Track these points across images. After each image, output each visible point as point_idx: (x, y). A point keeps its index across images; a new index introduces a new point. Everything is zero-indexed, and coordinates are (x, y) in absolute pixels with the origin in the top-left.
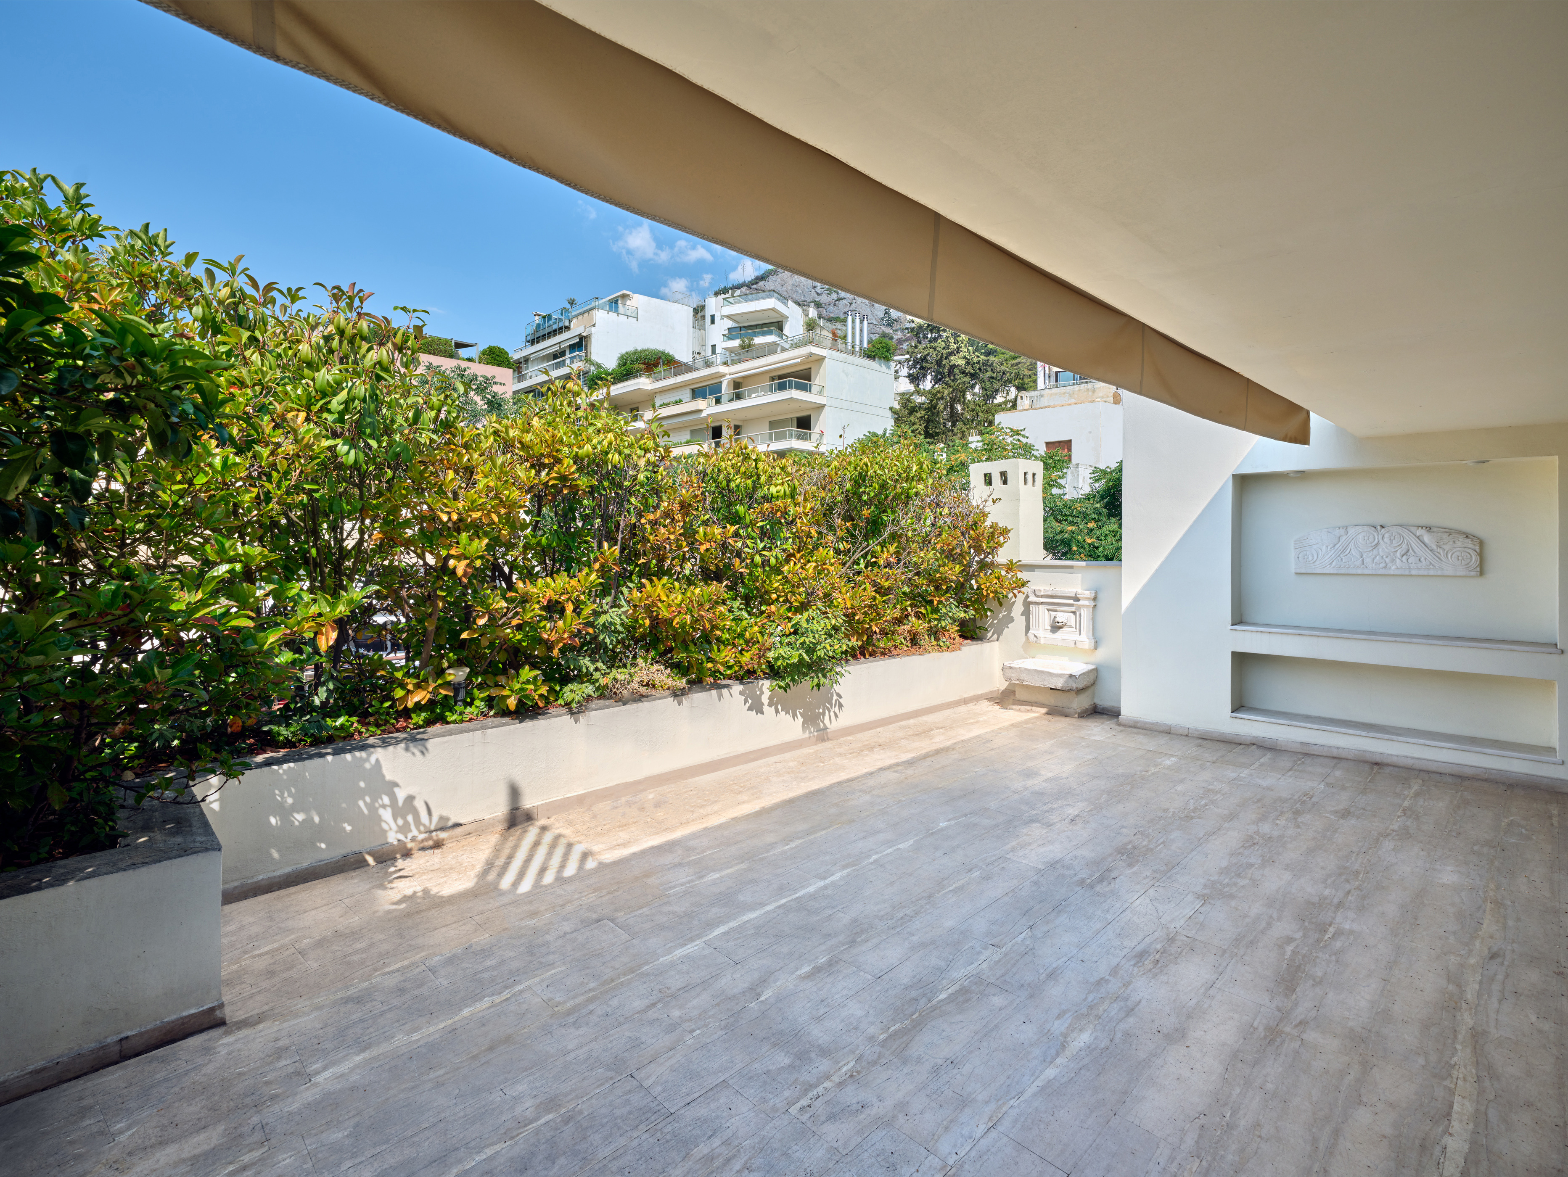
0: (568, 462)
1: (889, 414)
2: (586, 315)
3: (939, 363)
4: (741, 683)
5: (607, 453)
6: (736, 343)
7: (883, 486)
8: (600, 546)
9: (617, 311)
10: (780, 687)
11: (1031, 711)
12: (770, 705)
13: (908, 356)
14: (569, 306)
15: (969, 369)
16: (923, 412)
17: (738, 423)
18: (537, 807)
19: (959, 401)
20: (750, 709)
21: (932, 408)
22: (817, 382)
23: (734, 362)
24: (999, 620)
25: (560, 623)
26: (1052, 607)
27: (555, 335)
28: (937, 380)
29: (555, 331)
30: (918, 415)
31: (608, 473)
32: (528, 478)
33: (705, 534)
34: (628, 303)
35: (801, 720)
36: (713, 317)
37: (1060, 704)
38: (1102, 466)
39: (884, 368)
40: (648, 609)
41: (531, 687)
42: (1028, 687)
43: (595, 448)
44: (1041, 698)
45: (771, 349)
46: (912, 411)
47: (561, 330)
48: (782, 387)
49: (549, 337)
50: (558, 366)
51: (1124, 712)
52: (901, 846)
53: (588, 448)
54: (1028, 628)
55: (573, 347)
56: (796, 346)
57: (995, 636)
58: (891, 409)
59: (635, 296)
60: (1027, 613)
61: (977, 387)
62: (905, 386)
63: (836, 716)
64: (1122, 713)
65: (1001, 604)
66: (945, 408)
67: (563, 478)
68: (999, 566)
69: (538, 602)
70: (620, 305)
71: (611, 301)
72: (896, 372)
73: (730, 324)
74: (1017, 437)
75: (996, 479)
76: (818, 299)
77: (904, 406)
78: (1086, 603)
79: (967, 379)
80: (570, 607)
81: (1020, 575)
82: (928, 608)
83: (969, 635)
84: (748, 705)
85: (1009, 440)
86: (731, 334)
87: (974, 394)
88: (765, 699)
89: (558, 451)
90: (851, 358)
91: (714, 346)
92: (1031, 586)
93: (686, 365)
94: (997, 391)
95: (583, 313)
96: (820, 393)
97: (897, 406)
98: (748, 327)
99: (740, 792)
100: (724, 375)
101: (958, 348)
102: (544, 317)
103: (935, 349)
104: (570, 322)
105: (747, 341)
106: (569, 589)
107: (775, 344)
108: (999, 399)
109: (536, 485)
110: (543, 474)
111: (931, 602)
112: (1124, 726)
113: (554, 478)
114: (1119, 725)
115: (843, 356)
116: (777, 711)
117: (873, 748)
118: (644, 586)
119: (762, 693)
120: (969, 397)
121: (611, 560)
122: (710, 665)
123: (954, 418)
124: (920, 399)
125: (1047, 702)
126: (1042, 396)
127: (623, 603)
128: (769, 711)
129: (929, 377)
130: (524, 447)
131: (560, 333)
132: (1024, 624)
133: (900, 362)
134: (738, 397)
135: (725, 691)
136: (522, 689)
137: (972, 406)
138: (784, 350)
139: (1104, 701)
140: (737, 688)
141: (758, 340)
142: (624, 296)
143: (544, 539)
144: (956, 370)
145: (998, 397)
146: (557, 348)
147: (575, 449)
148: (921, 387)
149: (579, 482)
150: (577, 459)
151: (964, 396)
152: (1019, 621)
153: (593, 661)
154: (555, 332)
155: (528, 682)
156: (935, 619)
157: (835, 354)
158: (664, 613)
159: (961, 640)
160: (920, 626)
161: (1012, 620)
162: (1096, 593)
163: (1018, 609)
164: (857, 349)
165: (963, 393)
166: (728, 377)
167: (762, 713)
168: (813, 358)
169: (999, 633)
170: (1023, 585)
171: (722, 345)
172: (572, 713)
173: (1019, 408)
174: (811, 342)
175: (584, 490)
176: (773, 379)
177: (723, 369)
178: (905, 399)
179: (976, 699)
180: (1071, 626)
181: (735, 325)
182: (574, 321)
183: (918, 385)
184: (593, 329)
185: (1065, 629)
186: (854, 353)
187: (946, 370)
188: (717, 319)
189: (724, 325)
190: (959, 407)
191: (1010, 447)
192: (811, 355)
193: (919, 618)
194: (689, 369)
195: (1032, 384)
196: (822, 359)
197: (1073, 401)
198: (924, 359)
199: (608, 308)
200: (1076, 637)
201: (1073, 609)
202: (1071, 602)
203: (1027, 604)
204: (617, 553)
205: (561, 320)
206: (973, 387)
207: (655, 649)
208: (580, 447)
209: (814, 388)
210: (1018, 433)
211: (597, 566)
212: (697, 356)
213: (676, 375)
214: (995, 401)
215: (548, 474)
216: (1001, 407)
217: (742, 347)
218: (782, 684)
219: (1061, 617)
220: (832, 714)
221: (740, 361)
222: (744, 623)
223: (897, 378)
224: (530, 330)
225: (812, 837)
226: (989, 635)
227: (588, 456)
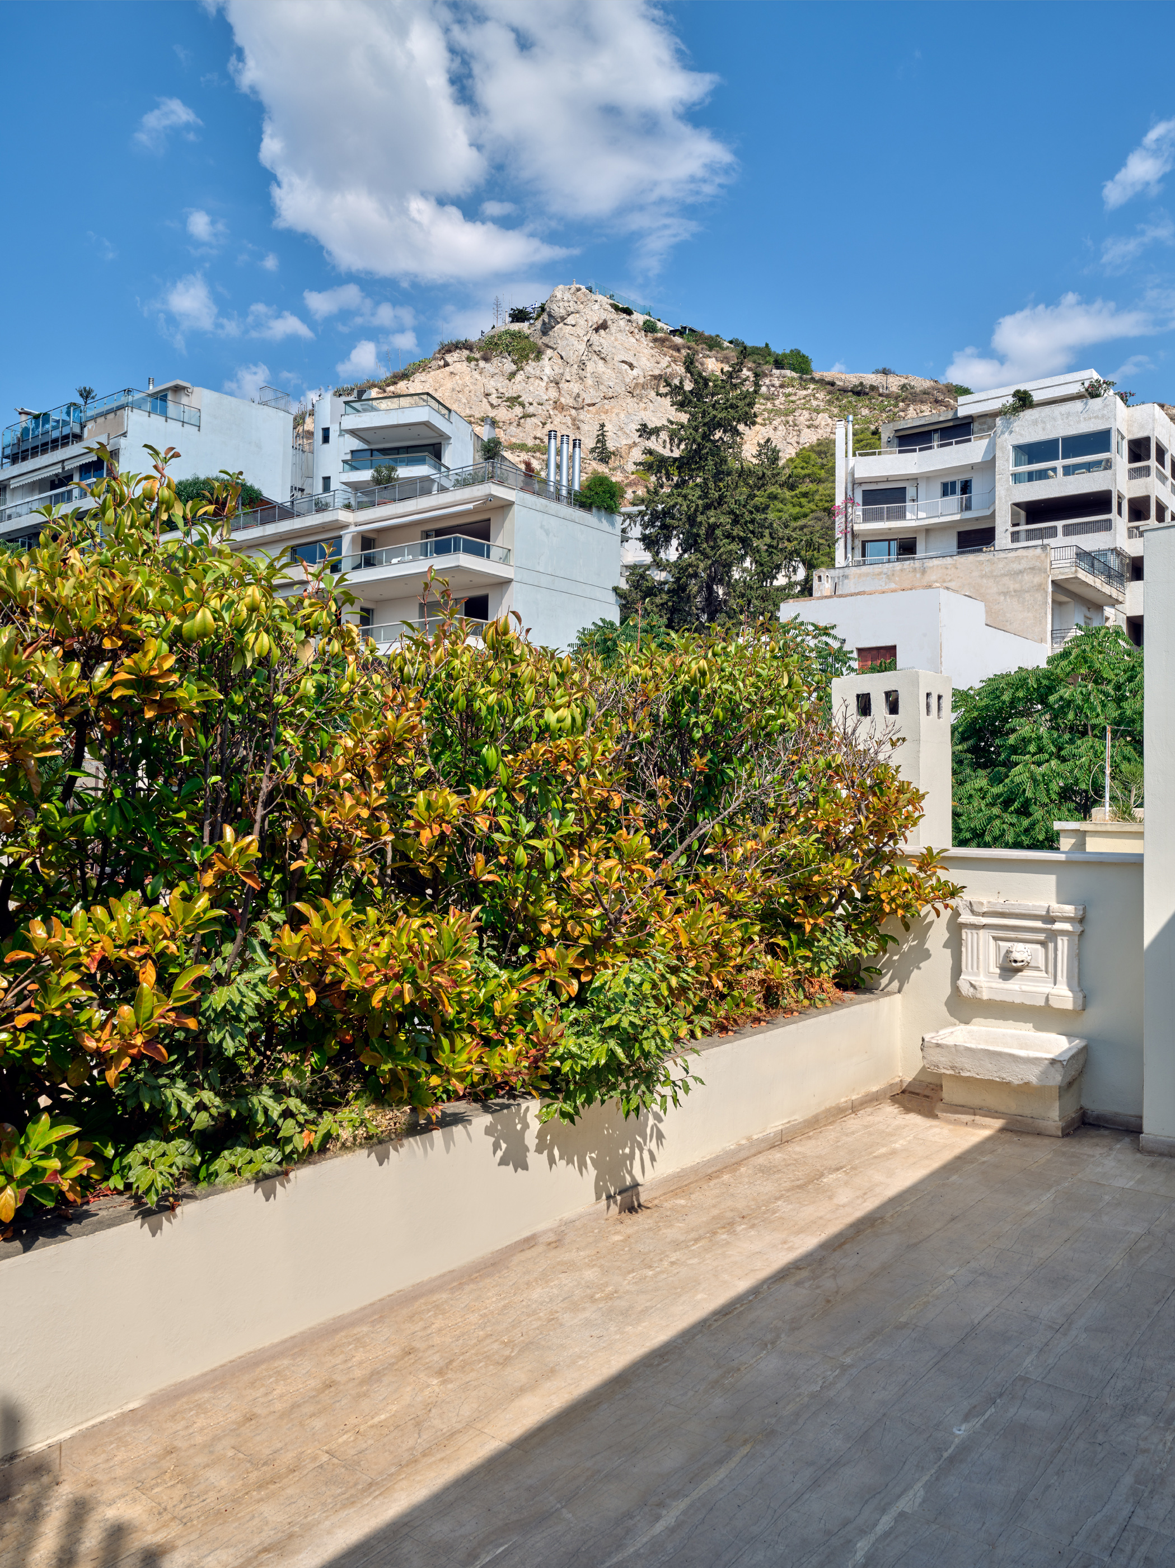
0: (155, 646)
1: (612, 597)
2: (111, 416)
3: (692, 520)
4: (487, 1109)
5: (242, 632)
6: (366, 475)
7: (733, 713)
8: (217, 835)
9: (164, 413)
10: (564, 1114)
11: (974, 1124)
12: (539, 1150)
13: (643, 508)
14: (80, 401)
15: (737, 531)
16: (665, 597)
17: (368, 605)
18: (60, 1446)
19: (721, 582)
20: (503, 1162)
21: (679, 590)
22: (499, 542)
23: (361, 506)
24: (903, 955)
25: (126, 1010)
26: (1003, 934)
27: (55, 448)
28: (686, 547)
29: (55, 441)
30: (658, 600)
31: (246, 674)
32: (65, 682)
33: (429, 806)
34: (184, 400)
35: (592, 1172)
36: (326, 432)
37: (1027, 1112)
38: (963, 687)
39: (605, 525)
40: (317, 968)
41: (55, 1164)
42: (968, 1080)
43: (217, 615)
44: (990, 1100)
45: (422, 487)
46: (651, 592)
47: (65, 440)
48: (442, 549)
49: (44, 451)
50: (58, 499)
51: (1147, 1127)
52: (903, 1505)
53: (204, 617)
54: (957, 971)
55: (86, 469)
56: (463, 483)
57: (896, 984)
58: (615, 589)
59: (196, 389)
60: (955, 943)
61: (748, 559)
62: (637, 554)
63: (653, 1158)
64: (1146, 1128)
65: (907, 927)
66: (699, 592)
67: (144, 683)
68: (906, 858)
69: (76, 968)
70: (170, 404)
71: (154, 396)
72: (624, 531)
73: (356, 444)
74: (824, 638)
75: (879, 705)
76: (492, 413)
77: (636, 586)
78: (1067, 926)
79: (734, 547)
80: (148, 975)
81: (943, 875)
82: (794, 938)
83: (848, 981)
84: (500, 1153)
85: (812, 643)
86: (355, 459)
87: (744, 570)
88: (531, 1140)
89: (132, 621)
90: (554, 506)
91: (327, 480)
92: (967, 896)
93: (281, 507)
94: (778, 567)
95: (104, 414)
96: (505, 560)
97: (624, 586)
98: (384, 451)
99: (507, 1361)
100: (345, 526)
101: (721, 498)
102: (36, 417)
103: (685, 497)
104: (83, 427)
105: (385, 472)
106: (149, 935)
107: (427, 480)
108: (781, 581)
109: (82, 697)
110: (100, 672)
111: (800, 927)
112: (1150, 1153)
113: (125, 684)
114: (1139, 1149)
115: (541, 502)
116: (552, 1161)
117: (732, 1224)
118: (304, 920)
119: (526, 1126)
120: (736, 575)
121: (239, 868)
122: (435, 1080)
123: (713, 607)
124: (660, 576)
125: (1002, 1108)
126: (845, 577)
127: (260, 956)
128: (536, 1160)
129: (675, 542)
130: (50, 609)
131: (65, 445)
132: (949, 962)
133: (629, 516)
134: (369, 562)
135: (458, 1130)
136: (35, 1172)
137: (740, 589)
138: (443, 489)
139: (1100, 1104)
140: (482, 1121)
141: (404, 472)
142: (177, 389)
143: (89, 819)
144: (718, 532)
145: (779, 576)
146: (57, 470)
147: (175, 621)
148: (662, 555)
149: (181, 693)
150: (177, 639)
151: (728, 573)
152: (940, 958)
153: (192, 1087)
154: (55, 444)
155: (46, 1152)
156: (806, 959)
157: (529, 498)
158: (354, 980)
159: (839, 993)
160: (783, 972)
161: (927, 955)
162: (1084, 909)
163: (938, 935)
164: (564, 492)
165: (729, 566)
166: (353, 529)
167: (525, 1167)
168: (494, 503)
169: (903, 978)
170: (953, 894)
171: (341, 477)
172: (146, 1214)
173: (815, 594)
174: (491, 477)
175: (190, 712)
176: (427, 535)
177: (344, 516)
178: (637, 574)
179: (872, 1100)
180: (1037, 968)
181: (361, 446)
182: (90, 425)
183: (658, 553)
184: (122, 440)
185: (1026, 973)
186: (558, 498)
187: (702, 531)
188: (333, 435)
189: (343, 446)
190: (720, 591)
191: (813, 655)
192: (490, 498)
193: (775, 955)
194: (286, 513)
195: (825, 559)
196: (510, 504)
197: (893, 586)
198: (666, 513)
199: (148, 407)
200: (1047, 988)
201: (1042, 937)
202: (1039, 924)
203: (956, 928)
204: (254, 851)
205: (66, 423)
206: (742, 558)
207: (319, 1048)
208: (184, 616)
209: (493, 551)
210: (825, 631)
211: (208, 879)
212: (298, 494)
213: (264, 522)
214: (776, 583)
215: (111, 673)
216: (785, 593)
217: (377, 481)
218: (568, 1108)
219: (1021, 952)
220: (646, 1155)
221: (372, 504)
222: (492, 984)
223: (625, 540)
224: (10, 438)
225: (703, 1489)
226: (884, 981)
227: (203, 634)
